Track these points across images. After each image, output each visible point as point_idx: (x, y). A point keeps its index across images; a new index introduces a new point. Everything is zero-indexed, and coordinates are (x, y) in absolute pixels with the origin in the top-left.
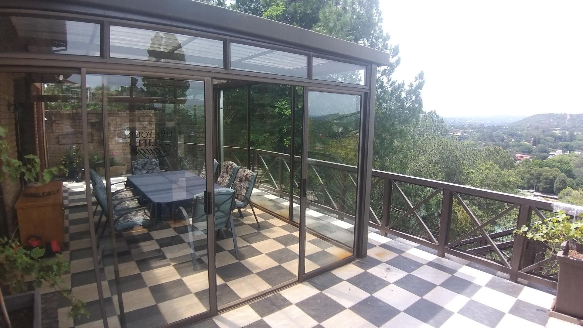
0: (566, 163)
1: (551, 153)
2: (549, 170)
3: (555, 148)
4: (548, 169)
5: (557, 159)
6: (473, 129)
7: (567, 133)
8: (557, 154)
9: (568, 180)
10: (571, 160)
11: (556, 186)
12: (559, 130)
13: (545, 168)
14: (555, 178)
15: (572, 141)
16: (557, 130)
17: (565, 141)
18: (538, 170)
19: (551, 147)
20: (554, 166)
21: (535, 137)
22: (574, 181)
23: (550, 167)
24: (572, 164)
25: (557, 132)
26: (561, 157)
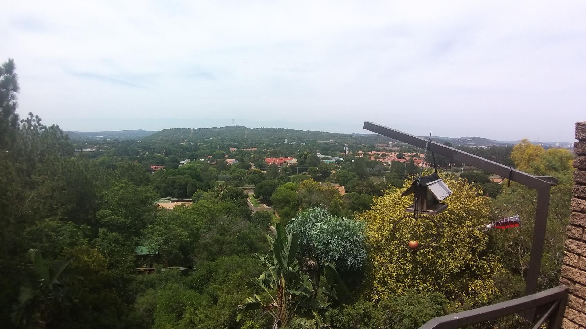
0: (194, 170)
1: (181, 162)
2: (181, 178)
3: (184, 158)
4: (180, 176)
5: (187, 166)
6: (107, 144)
7: (192, 144)
8: (185, 162)
9: (197, 183)
10: (198, 167)
11: (188, 190)
12: (185, 142)
13: (178, 176)
14: (187, 184)
15: (196, 150)
16: (183, 142)
17: (191, 151)
18: (172, 178)
19: (180, 157)
20: (185, 173)
21: (165, 149)
22: (202, 184)
23: (181, 174)
24: (199, 170)
25: (184, 144)
26: (189, 165)
